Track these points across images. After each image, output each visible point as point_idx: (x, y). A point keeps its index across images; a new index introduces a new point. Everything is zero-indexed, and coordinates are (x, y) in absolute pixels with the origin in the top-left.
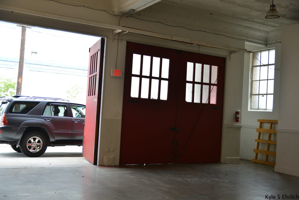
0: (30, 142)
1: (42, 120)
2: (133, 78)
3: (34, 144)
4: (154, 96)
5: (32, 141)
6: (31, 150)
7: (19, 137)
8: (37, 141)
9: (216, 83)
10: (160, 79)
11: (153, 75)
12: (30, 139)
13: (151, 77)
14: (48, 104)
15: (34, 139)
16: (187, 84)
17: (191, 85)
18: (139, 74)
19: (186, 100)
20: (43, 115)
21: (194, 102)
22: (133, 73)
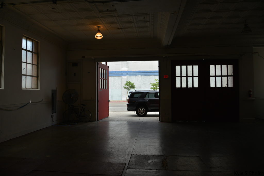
1: (145, 100)
2: (176, 78)
4: (190, 85)
5: (141, 110)
6: (140, 114)
7: (135, 108)
8: (143, 109)
9: (232, 75)
10: (193, 76)
11: (188, 75)
12: (139, 109)
13: (187, 76)
14: (148, 93)
15: (142, 109)
16: (211, 78)
17: (214, 78)
18: (180, 75)
19: (211, 86)
20: (145, 98)
21: (217, 87)
22: (176, 76)
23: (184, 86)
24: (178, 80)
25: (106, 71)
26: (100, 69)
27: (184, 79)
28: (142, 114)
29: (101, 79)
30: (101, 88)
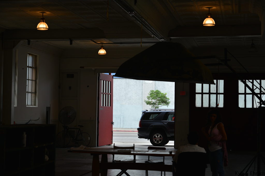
0: (155, 137)
1: (161, 123)
2: (197, 95)
3: (158, 138)
4: (213, 105)
6: (156, 142)
7: (148, 134)
10: (217, 94)
12: (155, 135)
13: (210, 93)
15: (158, 135)
16: (240, 96)
17: (244, 96)
18: (201, 92)
19: (240, 106)
21: (247, 107)
22: (196, 92)
23: (206, 105)
24: (198, 97)
25: (109, 82)
26: (102, 81)
27: (206, 97)
28: (158, 142)
29: (102, 95)
30: (102, 105)
